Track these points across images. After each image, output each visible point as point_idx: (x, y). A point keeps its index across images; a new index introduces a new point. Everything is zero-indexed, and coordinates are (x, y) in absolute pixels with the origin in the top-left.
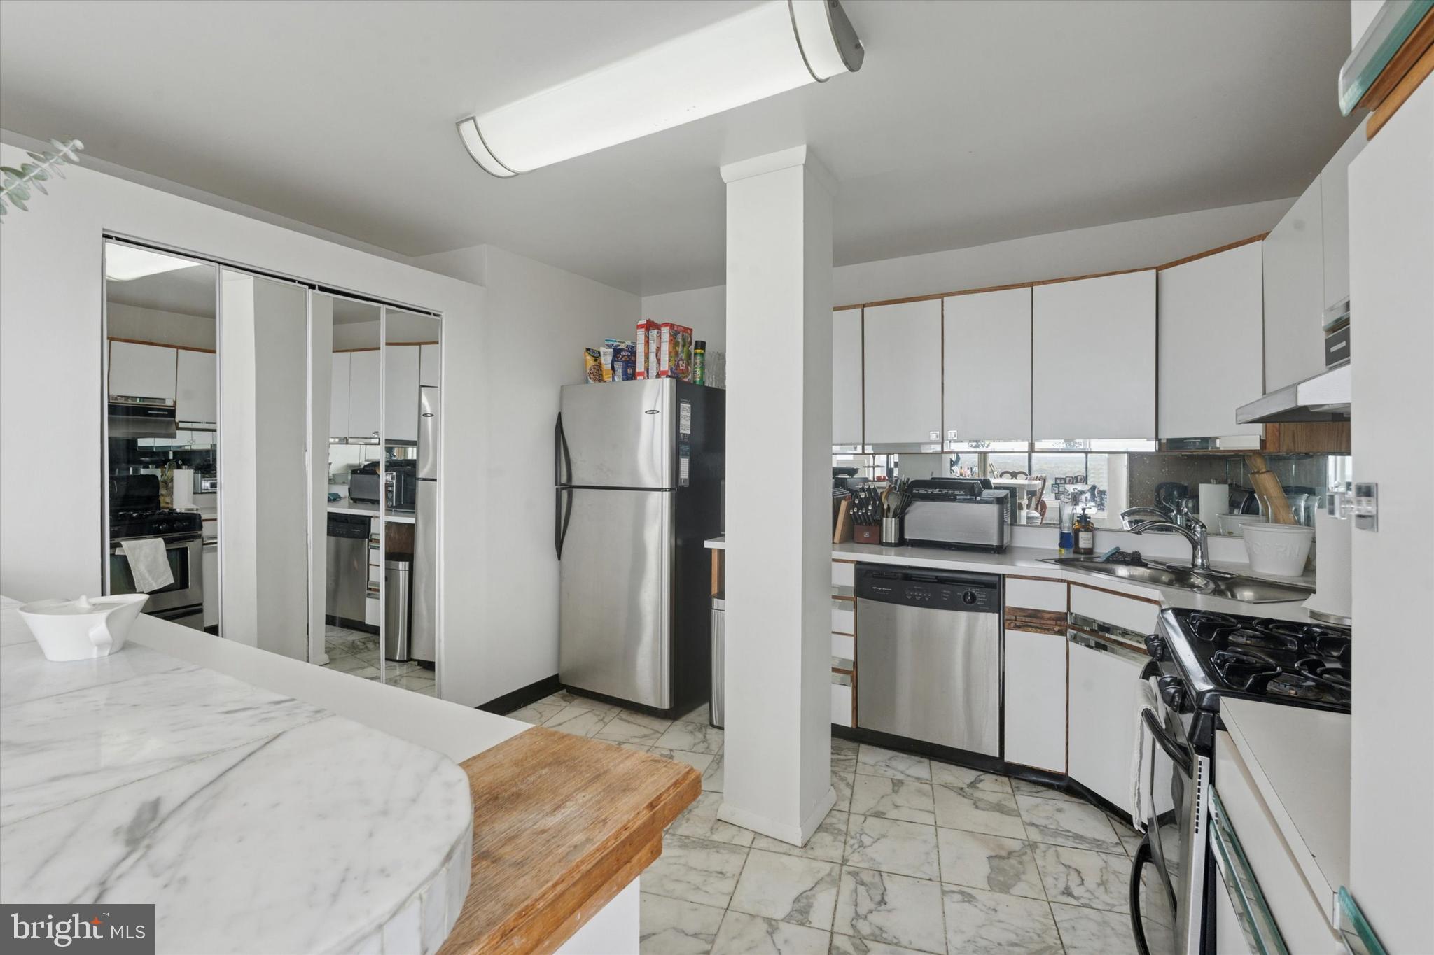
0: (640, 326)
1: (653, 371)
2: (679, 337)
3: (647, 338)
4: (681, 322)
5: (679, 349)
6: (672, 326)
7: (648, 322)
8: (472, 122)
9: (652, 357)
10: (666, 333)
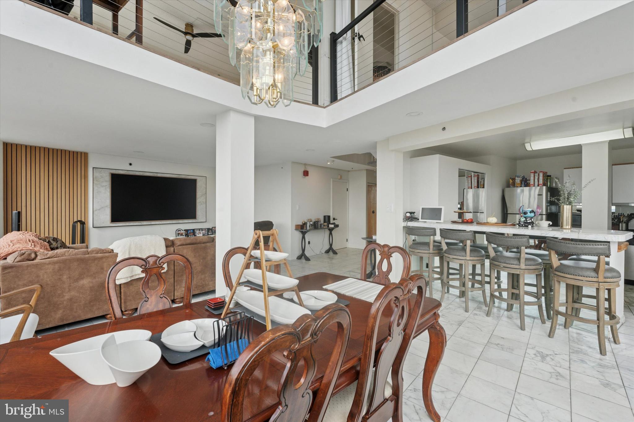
0: (532, 172)
1: (536, 184)
2: (545, 175)
3: (534, 175)
4: (545, 171)
5: (545, 178)
6: (543, 172)
7: (535, 171)
8: (529, 143)
9: (536, 180)
10: (541, 175)
